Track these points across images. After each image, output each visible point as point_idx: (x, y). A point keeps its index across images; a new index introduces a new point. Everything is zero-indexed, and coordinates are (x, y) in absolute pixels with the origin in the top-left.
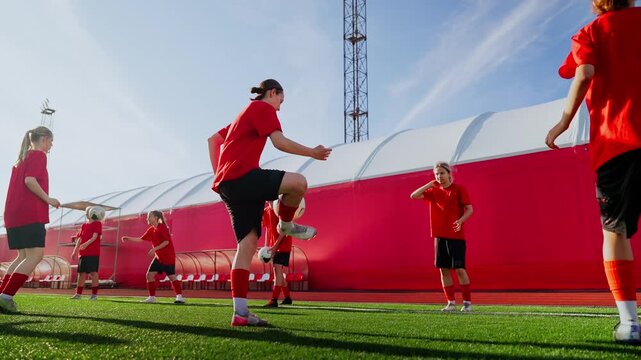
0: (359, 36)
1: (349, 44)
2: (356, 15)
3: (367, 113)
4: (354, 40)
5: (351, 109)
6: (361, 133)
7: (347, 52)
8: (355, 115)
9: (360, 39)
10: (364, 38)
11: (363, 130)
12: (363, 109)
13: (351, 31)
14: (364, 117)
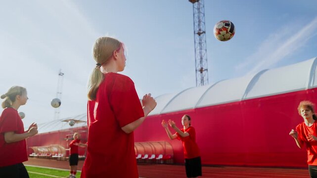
0: (201, 32)
1: (197, 36)
2: (200, 21)
3: (207, 70)
4: (199, 34)
5: (199, 68)
6: (204, 80)
7: (196, 40)
8: (201, 71)
9: (202, 33)
10: (204, 32)
11: (205, 78)
12: (204, 68)
13: (198, 30)
14: (206, 71)
